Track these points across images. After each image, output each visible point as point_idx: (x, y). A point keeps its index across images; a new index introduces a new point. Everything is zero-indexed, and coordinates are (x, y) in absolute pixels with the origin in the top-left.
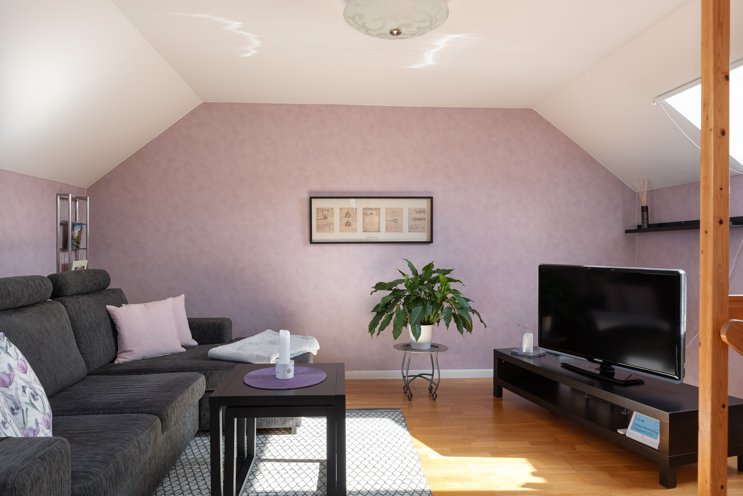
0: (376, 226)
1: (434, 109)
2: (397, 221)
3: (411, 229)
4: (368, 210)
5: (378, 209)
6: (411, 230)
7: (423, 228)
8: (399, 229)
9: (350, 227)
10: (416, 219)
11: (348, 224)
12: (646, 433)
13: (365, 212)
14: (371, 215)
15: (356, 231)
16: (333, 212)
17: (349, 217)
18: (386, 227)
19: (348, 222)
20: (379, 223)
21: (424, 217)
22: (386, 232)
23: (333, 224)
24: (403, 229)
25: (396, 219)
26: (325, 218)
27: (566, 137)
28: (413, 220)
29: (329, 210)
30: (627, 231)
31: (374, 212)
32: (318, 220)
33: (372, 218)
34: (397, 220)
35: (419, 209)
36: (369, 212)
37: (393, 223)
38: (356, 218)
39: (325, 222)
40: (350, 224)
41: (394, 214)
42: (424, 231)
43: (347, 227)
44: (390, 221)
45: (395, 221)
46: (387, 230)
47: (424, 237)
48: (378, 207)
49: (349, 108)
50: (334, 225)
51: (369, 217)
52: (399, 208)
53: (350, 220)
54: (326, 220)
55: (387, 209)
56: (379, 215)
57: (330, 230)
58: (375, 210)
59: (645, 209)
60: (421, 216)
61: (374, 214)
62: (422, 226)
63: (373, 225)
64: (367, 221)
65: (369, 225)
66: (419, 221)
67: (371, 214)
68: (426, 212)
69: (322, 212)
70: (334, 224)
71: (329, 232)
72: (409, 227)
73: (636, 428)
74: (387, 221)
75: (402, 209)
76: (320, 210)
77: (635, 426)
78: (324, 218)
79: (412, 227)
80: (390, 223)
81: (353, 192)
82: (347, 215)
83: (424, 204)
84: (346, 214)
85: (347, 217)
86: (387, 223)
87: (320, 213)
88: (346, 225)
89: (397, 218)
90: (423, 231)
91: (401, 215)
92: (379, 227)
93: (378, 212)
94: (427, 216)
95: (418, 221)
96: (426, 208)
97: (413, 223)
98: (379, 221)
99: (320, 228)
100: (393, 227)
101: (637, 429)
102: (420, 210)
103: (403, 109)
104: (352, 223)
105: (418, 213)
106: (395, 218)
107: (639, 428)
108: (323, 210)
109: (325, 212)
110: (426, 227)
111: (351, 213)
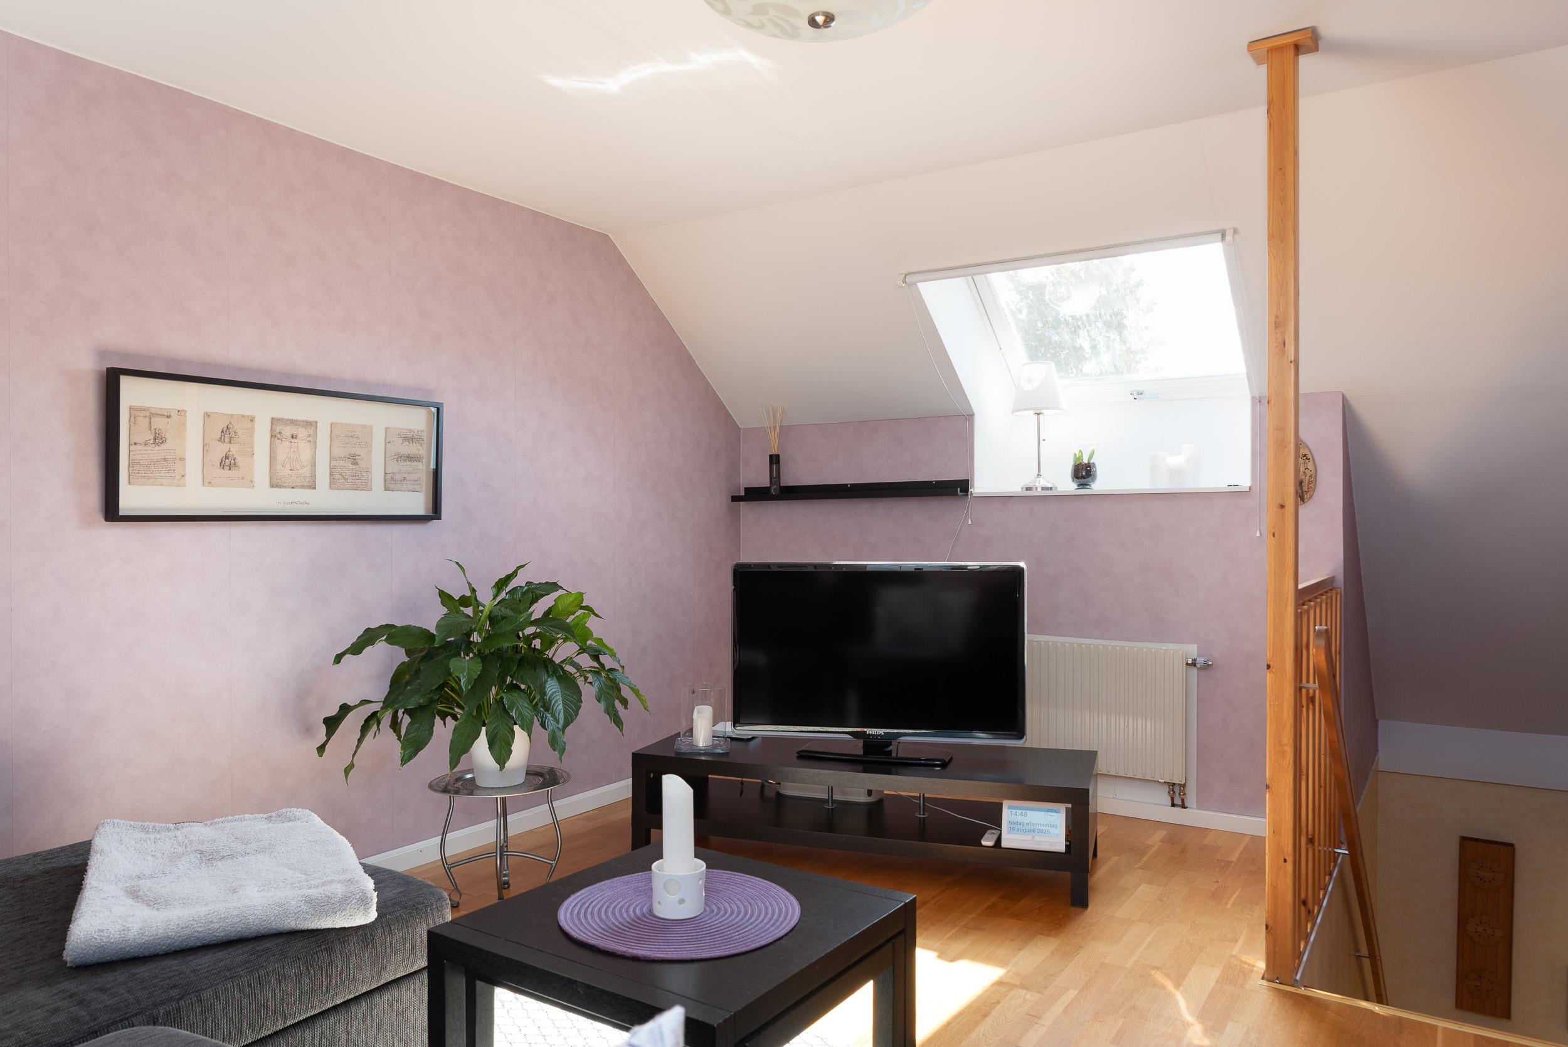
0: (306, 472)
1: (436, 183)
2: (359, 461)
3: (390, 483)
4: (285, 425)
5: (312, 425)
6: (391, 486)
7: (417, 481)
8: (362, 484)
9: (234, 473)
10: (400, 457)
11: (228, 463)
12: (1037, 831)
13: (278, 431)
14: (293, 441)
15: (251, 484)
16: (184, 424)
17: (230, 442)
18: (331, 474)
19: (227, 457)
20: (314, 465)
21: (420, 452)
22: (331, 488)
23: (183, 459)
24: (371, 481)
25: (355, 455)
26: (158, 439)
27: (656, 307)
28: (395, 460)
29: (170, 416)
30: (735, 499)
31: (302, 433)
32: (135, 444)
33: (295, 450)
34: (357, 457)
35: (410, 431)
36: (288, 431)
37: (348, 464)
38: (252, 446)
39: (157, 452)
40: (233, 461)
41: (352, 440)
42: (419, 490)
43: (226, 472)
44: (340, 458)
45: (354, 459)
46: (333, 484)
47: (418, 504)
48: (311, 419)
49: (228, 117)
50: (185, 465)
51: (286, 444)
52: (364, 426)
53: (235, 449)
54: (160, 448)
55: (333, 426)
56: (313, 441)
57: (173, 478)
58: (303, 426)
59: (775, 460)
60: (413, 449)
61: (300, 436)
62: (414, 476)
63: (299, 467)
64: (281, 456)
65: (288, 467)
66: (409, 463)
67: (293, 437)
68: (425, 440)
69: (148, 419)
70: (186, 460)
71: (171, 485)
72: (385, 476)
73: (1016, 830)
74: (331, 458)
75: (371, 428)
76: (142, 413)
77: (1012, 826)
78: (155, 439)
79: (392, 478)
80: (341, 463)
81: (240, 369)
82: (227, 434)
83: (417, 420)
84: (222, 432)
85: (227, 440)
86: (334, 462)
87: (143, 423)
88: (222, 465)
89: (358, 451)
90: (417, 488)
91: (368, 446)
92: (314, 476)
93: (311, 432)
94: (425, 450)
95: (405, 463)
96: (424, 431)
97: (393, 467)
98: (314, 458)
99: (145, 472)
100: (347, 477)
101: (1019, 830)
102: (412, 433)
103: (368, 161)
104: (239, 460)
105: (407, 443)
106: (353, 451)
107: (1021, 827)
108: (152, 415)
109: (158, 423)
110: (424, 478)
111: (238, 431)
